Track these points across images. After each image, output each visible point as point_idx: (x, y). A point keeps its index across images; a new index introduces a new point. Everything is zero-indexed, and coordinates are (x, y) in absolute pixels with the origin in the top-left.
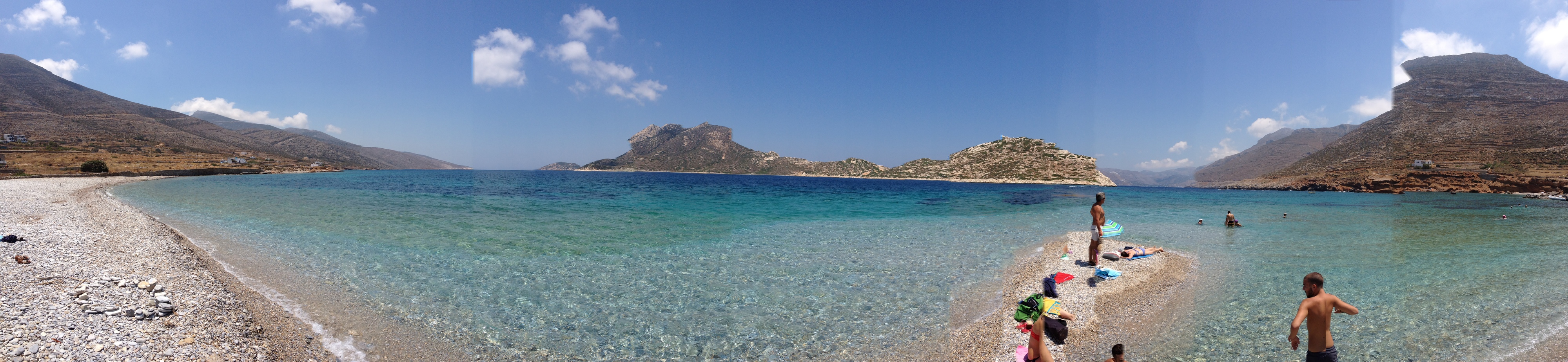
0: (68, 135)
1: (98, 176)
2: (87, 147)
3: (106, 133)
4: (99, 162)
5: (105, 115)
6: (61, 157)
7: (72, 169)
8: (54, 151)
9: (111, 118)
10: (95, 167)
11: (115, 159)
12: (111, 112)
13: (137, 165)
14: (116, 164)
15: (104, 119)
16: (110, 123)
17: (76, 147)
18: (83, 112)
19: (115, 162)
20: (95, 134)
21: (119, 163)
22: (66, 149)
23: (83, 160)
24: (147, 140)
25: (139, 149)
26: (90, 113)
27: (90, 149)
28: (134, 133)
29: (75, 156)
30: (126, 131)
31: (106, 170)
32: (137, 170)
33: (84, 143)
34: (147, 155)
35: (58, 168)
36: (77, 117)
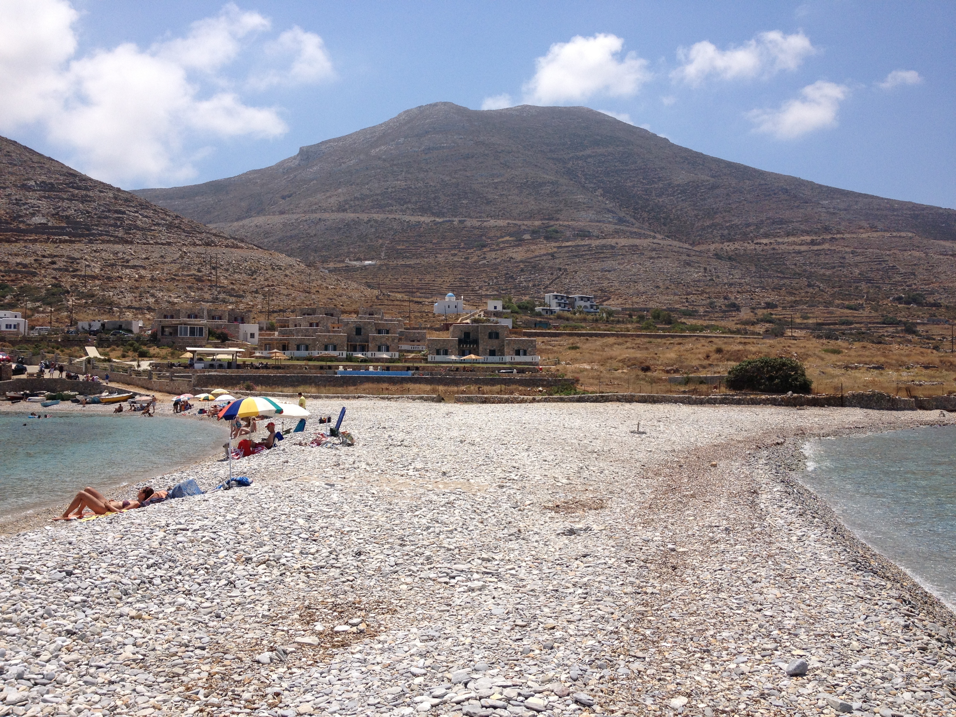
0: (703, 292)
1: (775, 403)
2: (753, 324)
3: (809, 286)
4: (784, 364)
5: (808, 238)
6: (677, 348)
7: (702, 381)
8: (661, 333)
9: (826, 246)
10: (771, 379)
11: (834, 357)
12: (827, 230)
13: (905, 376)
14: (838, 372)
15: (803, 248)
16: (822, 259)
17: (723, 323)
18: (745, 234)
19: (835, 366)
20: (777, 288)
21: (847, 367)
22: (694, 329)
23: (736, 356)
24: (937, 305)
25: (910, 329)
26: (766, 235)
27: (760, 328)
28: (895, 284)
29: (715, 347)
30: (869, 281)
31: (805, 387)
32: (908, 390)
33: (745, 314)
34: (936, 348)
35: (664, 376)
36: (729, 247)
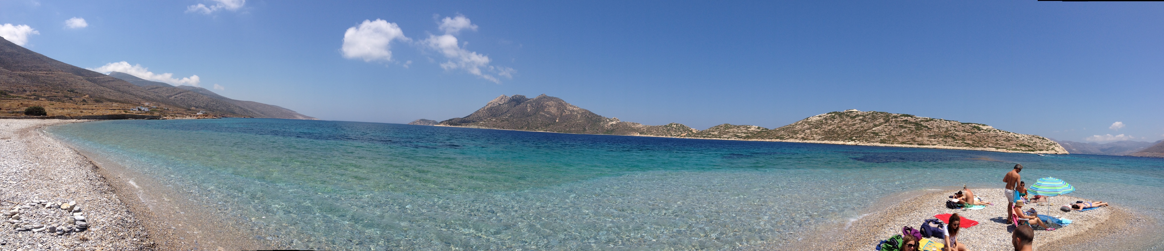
0: (15, 86)
1: (38, 118)
2: (30, 96)
3: (46, 86)
4: (40, 108)
5: (45, 72)
6: (9, 103)
7: (17, 113)
8: (3, 98)
9: (50, 75)
10: (36, 112)
11: (52, 106)
12: (50, 70)
13: (69, 111)
14: (53, 110)
15: (44, 75)
16: (49, 79)
17: (22, 95)
18: (28, 69)
19: (52, 108)
20: (37, 86)
21: (55, 109)
22: (13, 97)
23: (26, 105)
24: (77, 93)
25: (71, 99)
26: (34, 70)
27: (33, 97)
28: (67, 87)
29: (20, 103)
30: (61, 85)
31: (45, 114)
32: (69, 114)
33: (28, 93)
34: (76, 104)
35: (6, 111)
36: (23, 73)
